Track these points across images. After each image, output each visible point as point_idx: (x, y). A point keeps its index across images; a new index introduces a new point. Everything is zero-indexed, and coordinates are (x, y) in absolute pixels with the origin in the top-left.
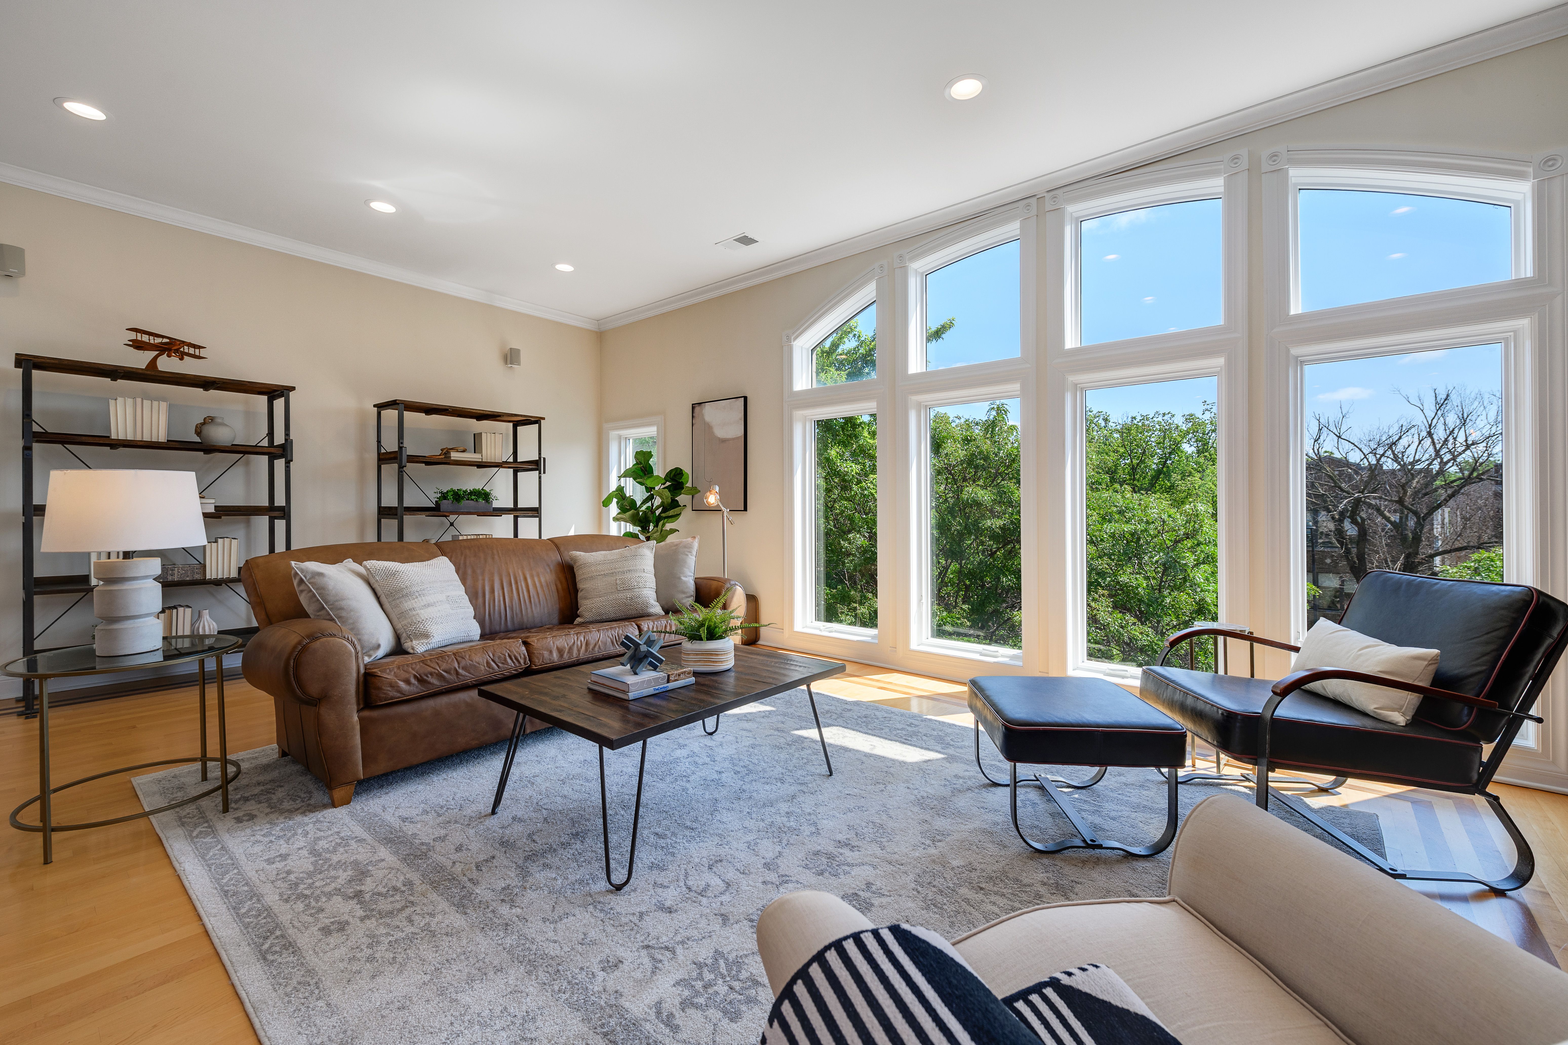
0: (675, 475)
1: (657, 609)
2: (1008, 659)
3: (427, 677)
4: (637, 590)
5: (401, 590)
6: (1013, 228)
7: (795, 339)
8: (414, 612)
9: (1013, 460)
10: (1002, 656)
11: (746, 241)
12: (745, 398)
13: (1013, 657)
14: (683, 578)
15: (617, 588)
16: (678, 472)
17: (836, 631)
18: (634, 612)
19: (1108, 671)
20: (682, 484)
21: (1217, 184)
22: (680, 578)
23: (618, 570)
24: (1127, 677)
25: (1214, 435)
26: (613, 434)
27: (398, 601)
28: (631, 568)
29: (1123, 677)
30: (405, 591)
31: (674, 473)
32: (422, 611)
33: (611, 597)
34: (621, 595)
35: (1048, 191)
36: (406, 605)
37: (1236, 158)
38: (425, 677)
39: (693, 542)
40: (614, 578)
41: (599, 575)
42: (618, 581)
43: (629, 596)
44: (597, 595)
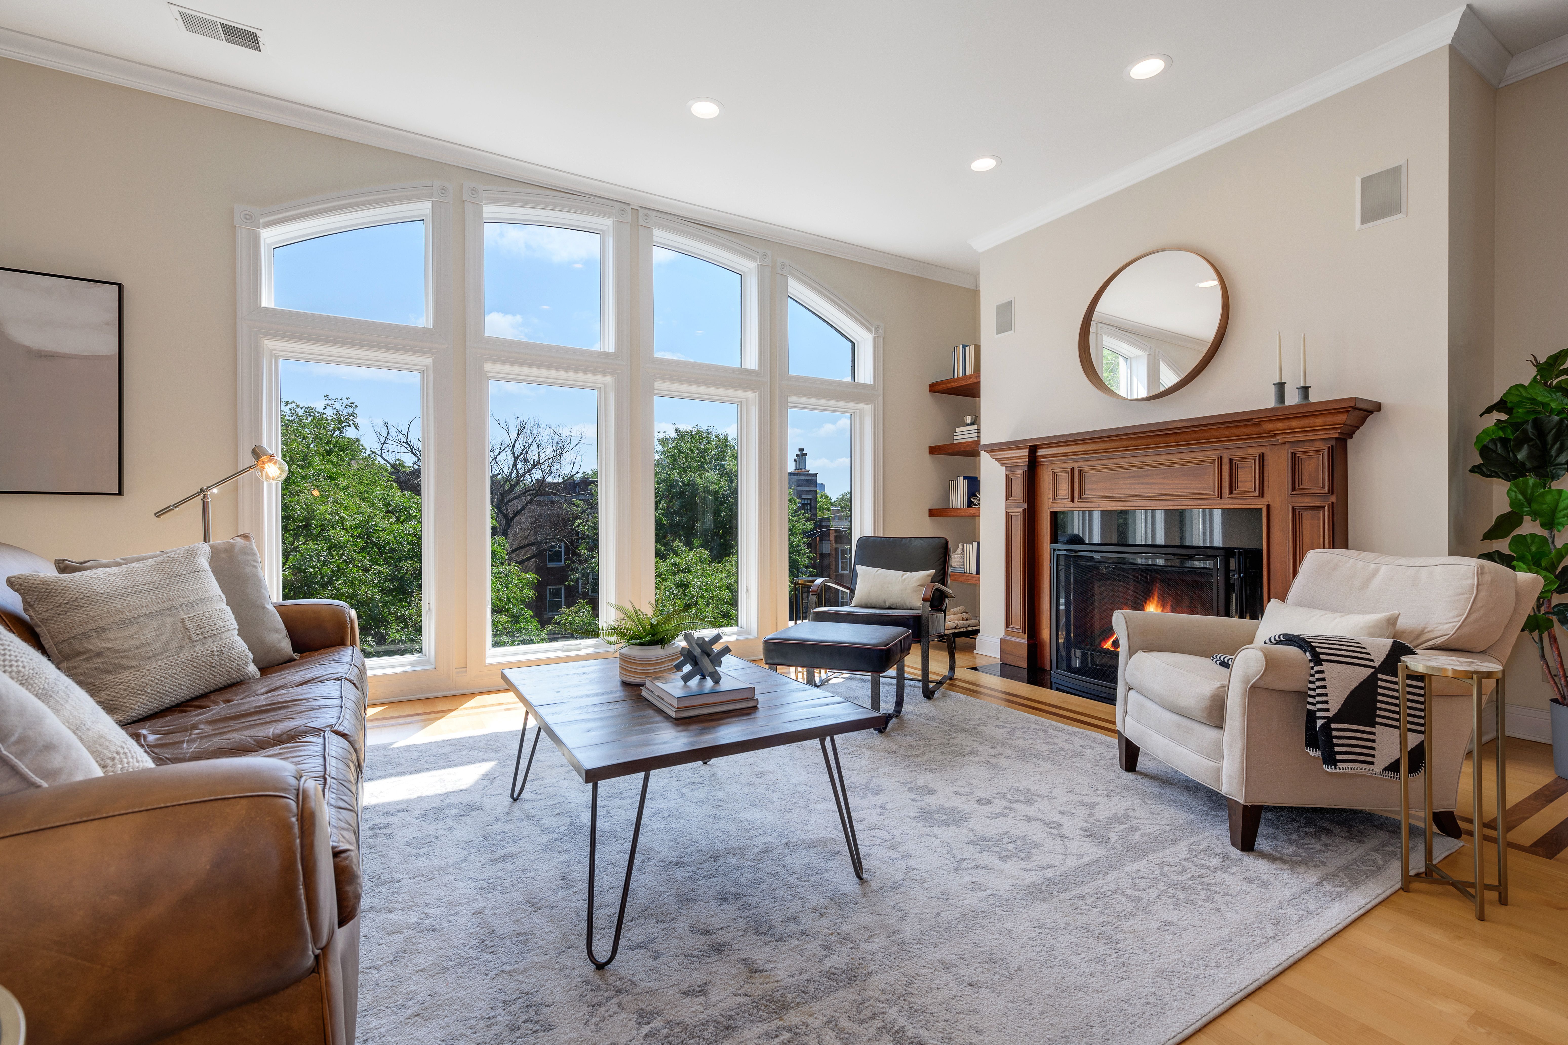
1: (252, 669)
6: (608, 224)
11: (243, 38)
12: (121, 288)
18: (222, 680)
21: (750, 266)
23: (179, 602)
28: (202, 596)
33: (181, 656)
34: (201, 649)
35: (641, 207)
37: (766, 255)
39: (251, 545)
40: (178, 619)
41: (140, 616)
42: (188, 624)
43: (215, 649)
44: (149, 658)
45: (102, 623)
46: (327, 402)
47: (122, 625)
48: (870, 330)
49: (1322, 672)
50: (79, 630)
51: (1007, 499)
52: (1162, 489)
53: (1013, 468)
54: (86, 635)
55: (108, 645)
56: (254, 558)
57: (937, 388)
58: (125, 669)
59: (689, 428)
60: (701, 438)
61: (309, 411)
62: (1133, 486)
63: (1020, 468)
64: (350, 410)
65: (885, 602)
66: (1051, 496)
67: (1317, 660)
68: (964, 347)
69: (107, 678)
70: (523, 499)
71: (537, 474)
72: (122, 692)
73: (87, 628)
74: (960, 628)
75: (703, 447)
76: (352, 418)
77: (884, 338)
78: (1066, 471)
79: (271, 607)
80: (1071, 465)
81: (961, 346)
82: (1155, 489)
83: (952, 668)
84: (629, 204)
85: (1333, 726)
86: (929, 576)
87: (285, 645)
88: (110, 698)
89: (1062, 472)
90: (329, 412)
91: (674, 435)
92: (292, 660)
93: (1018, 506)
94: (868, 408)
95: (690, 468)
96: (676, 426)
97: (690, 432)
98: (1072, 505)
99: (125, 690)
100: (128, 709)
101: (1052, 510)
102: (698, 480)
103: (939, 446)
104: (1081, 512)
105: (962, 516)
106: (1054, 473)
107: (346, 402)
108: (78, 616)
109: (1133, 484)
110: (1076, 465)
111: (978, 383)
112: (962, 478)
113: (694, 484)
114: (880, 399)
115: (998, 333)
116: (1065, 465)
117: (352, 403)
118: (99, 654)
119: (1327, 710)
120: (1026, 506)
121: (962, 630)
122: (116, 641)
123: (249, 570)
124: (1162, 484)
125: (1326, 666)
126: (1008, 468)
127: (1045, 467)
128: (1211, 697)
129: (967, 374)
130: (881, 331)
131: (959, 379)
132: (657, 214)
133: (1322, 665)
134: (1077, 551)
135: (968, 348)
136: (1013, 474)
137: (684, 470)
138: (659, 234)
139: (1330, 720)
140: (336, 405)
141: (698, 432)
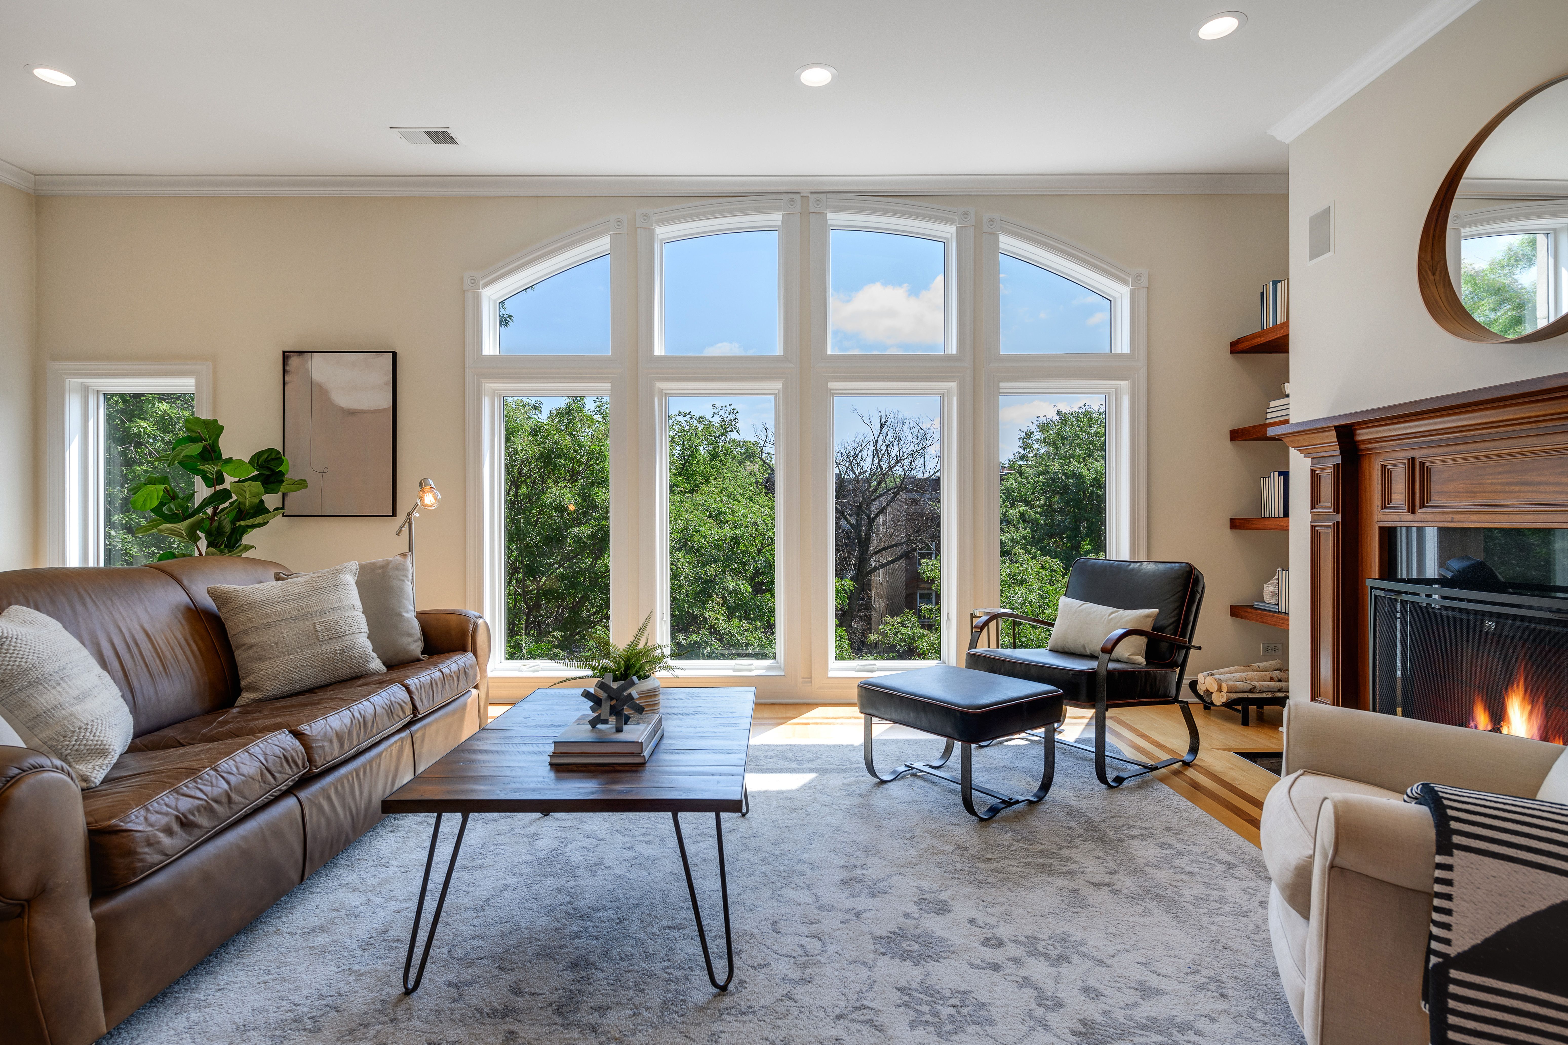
0: (266, 461)
1: (376, 664)
2: (764, 671)
3: (194, 815)
4: (349, 637)
5: (24, 672)
6: (776, 218)
7: (486, 285)
8: (63, 712)
9: (597, 458)
10: (757, 669)
11: (442, 137)
12: (394, 354)
13: (769, 668)
14: (405, 615)
15: (317, 638)
16: (273, 456)
17: (543, 670)
18: (345, 673)
19: (858, 667)
20: (282, 474)
21: (950, 230)
22: (400, 615)
23: (315, 609)
24: (875, 671)
25: (723, 438)
26: (73, 382)
27: (22, 695)
28: (335, 605)
29: (872, 671)
30: (33, 674)
31: (265, 456)
32: (78, 708)
33: (309, 652)
34: (325, 648)
35: (812, 193)
36: (42, 699)
37: (966, 213)
38: (191, 818)
39: (405, 562)
40: (311, 623)
41: (282, 620)
42: (318, 626)
43: (338, 648)
44: (284, 652)
45: (255, 624)
46: (715, 410)
47: (269, 625)
48: (1124, 282)
49: (1449, 868)
50: (242, 628)
51: (1313, 507)
52: (1557, 492)
53: (1322, 460)
54: (245, 632)
55: (257, 640)
56: (403, 574)
57: (1240, 347)
58: (266, 660)
59: (1075, 409)
60: (1090, 420)
61: (701, 420)
62: (1507, 488)
63: (1331, 459)
64: (732, 416)
65: (1084, 648)
66: (1379, 504)
67: (1445, 845)
68: (1275, 283)
69: (256, 665)
70: (884, 498)
71: (898, 470)
72: (262, 677)
73: (246, 626)
74: (1261, 692)
75: (1093, 430)
76: (734, 423)
77: (1148, 289)
78: (1401, 464)
79: (410, 615)
80: (1410, 454)
81: (1271, 283)
82: (1545, 492)
83: (1194, 749)
84: (798, 193)
85: (1454, 974)
86: (1147, 616)
87: (416, 647)
88: (255, 680)
89: (1396, 464)
90: (717, 420)
91: (1056, 418)
92: (419, 660)
93: (1327, 517)
94: (1124, 385)
95: (1074, 457)
96: (1057, 408)
97: (1075, 415)
98: (1411, 517)
99: (264, 675)
100: (265, 690)
101: (1381, 524)
102: (1085, 472)
103: (1242, 429)
104: (1414, 529)
105: (1270, 529)
106: (1384, 467)
107: (729, 409)
108: (242, 618)
109: (1509, 484)
110: (1417, 454)
111: (1287, 337)
112: (1276, 474)
113: (1078, 476)
114: (1143, 372)
115: (1312, 258)
116: (1401, 455)
117: (734, 409)
118: (251, 647)
119: (1447, 942)
120: (1339, 518)
121: (1264, 695)
122: (262, 638)
123: (395, 583)
124: (1558, 484)
125: (1458, 858)
126: (1316, 461)
127: (1373, 458)
128: (1296, 869)
129: (1278, 322)
130: (1144, 280)
131: (1270, 330)
132: (829, 196)
133: (1451, 855)
134: (1399, 593)
135: (1279, 285)
136: (1321, 469)
137: (1067, 459)
138: (834, 218)
139: (1449, 962)
140: (722, 413)
141: (1086, 413)
